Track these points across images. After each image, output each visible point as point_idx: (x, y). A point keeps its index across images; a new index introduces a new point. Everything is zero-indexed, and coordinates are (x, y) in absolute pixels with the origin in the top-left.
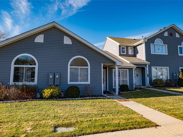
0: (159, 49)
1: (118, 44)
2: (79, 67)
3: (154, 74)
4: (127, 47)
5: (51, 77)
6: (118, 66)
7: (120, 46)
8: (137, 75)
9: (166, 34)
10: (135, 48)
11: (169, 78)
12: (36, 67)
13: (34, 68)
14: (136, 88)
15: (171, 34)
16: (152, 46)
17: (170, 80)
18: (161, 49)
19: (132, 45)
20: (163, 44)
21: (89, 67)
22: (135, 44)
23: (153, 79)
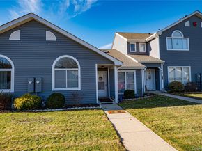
0: (177, 44)
1: (126, 40)
2: (67, 69)
3: (170, 76)
4: (138, 43)
5: (30, 82)
6: (118, 67)
7: (128, 43)
8: (150, 78)
9: (187, 24)
10: (147, 44)
11: (190, 81)
12: (12, 71)
13: (10, 72)
14: (145, 94)
15: (194, 24)
16: (168, 40)
17: (192, 83)
18: (180, 43)
19: (144, 40)
20: (183, 37)
21: (79, 69)
22: (147, 39)
23: (170, 81)
